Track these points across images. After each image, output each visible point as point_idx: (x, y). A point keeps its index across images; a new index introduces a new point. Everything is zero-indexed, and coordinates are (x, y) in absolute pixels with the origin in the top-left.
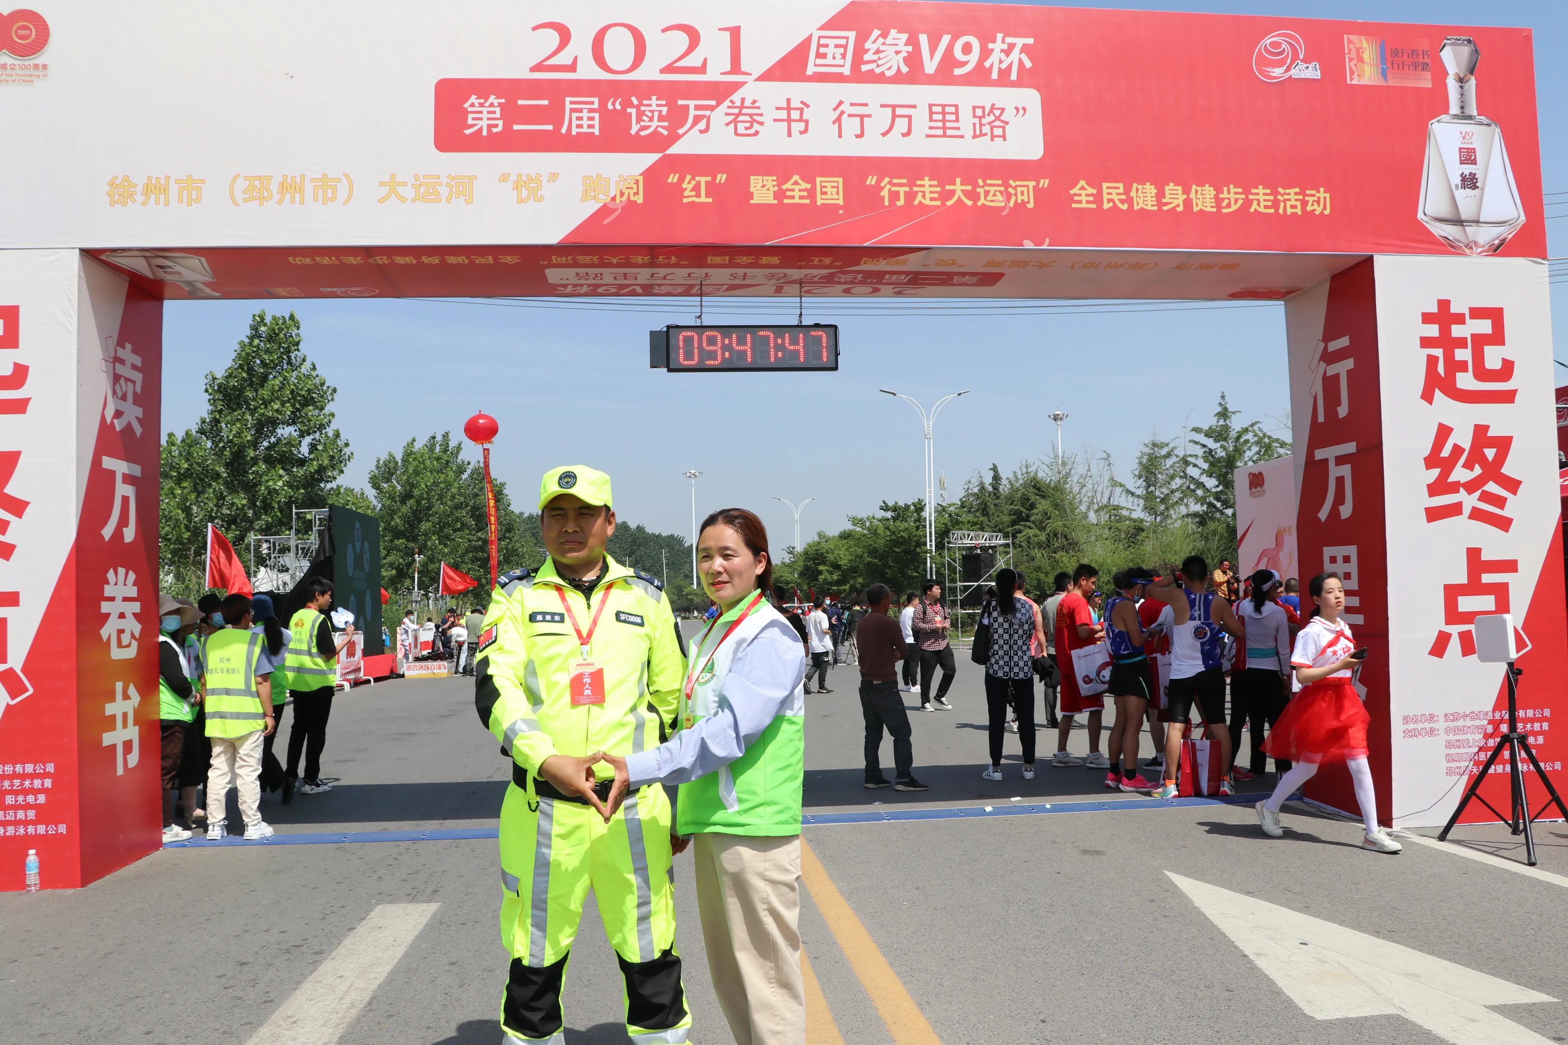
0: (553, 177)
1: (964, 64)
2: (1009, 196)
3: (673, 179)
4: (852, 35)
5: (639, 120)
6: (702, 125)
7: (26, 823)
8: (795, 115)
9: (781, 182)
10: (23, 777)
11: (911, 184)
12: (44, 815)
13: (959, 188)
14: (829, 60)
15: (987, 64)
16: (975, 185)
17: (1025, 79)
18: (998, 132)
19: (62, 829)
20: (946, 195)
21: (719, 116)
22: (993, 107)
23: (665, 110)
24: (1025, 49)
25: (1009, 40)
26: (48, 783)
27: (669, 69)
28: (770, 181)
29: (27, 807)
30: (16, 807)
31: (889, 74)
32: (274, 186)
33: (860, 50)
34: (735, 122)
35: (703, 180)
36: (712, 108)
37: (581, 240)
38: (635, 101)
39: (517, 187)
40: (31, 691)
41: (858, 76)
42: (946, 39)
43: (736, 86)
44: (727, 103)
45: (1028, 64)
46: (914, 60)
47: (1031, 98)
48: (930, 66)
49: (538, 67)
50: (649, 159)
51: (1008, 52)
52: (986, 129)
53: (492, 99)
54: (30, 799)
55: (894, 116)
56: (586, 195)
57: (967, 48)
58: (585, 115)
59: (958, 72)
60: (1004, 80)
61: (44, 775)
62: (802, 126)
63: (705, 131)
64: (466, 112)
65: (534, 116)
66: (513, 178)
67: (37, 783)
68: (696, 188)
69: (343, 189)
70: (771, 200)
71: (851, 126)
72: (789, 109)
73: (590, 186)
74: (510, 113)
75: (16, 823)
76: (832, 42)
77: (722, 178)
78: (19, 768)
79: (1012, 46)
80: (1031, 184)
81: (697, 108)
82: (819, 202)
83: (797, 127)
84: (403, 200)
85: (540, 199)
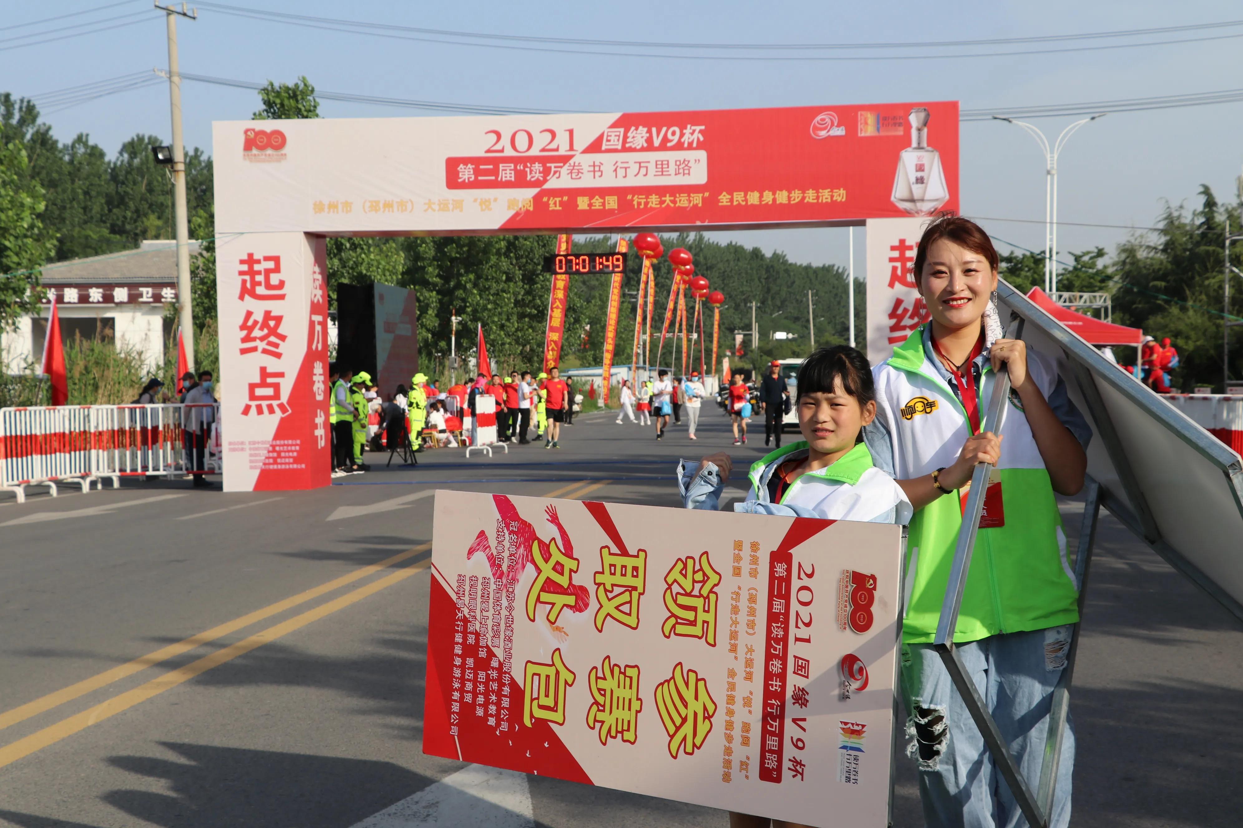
0: (495, 200)
1: (671, 141)
2: (690, 201)
3: (545, 199)
4: (622, 130)
5: (531, 173)
6: (557, 175)
7: (289, 464)
8: (597, 168)
9: (591, 199)
10: (288, 445)
11: (647, 198)
12: (296, 461)
13: (668, 199)
14: (612, 143)
15: (683, 140)
16: (675, 197)
17: (700, 146)
18: (686, 172)
19: (303, 466)
20: (662, 202)
21: (565, 170)
22: (684, 161)
23: (541, 169)
24: (701, 132)
25: (693, 128)
26: (298, 448)
27: (543, 150)
28: (586, 199)
29: (289, 457)
30: (285, 457)
31: (638, 147)
32: (381, 205)
33: (625, 137)
34: (571, 173)
35: (558, 199)
36: (561, 167)
37: (507, 227)
38: (529, 165)
39: (481, 204)
40: (290, 411)
41: (625, 149)
42: (664, 129)
43: (571, 157)
44: (568, 164)
45: (702, 139)
46: (649, 140)
47: (702, 155)
48: (657, 142)
49: (488, 151)
50: (534, 191)
51: (692, 134)
52: (681, 171)
53: (469, 166)
54: (291, 454)
55: (640, 167)
56: (509, 208)
57: (674, 133)
58: (508, 172)
59: (669, 145)
60: (690, 147)
61: (296, 445)
62: (599, 174)
63: (559, 177)
64: (458, 172)
65: (487, 172)
66: (479, 201)
67: (293, 448)
68: (555, 203)
69: (409, 205)
70: (587, 208)
71: (621, 172)
72: (594, 166)
73: (511, 203)
74: (477, 172)
75: (285, 464)
76: (613, 134)
77: (565, 198)
78: (286, 442)
79: (694, 131)
80: (701, 195)
81: (555, 167)
82: (607, 207)
83: (598, 174)
84: (434, 210)
85: (490, 209)
